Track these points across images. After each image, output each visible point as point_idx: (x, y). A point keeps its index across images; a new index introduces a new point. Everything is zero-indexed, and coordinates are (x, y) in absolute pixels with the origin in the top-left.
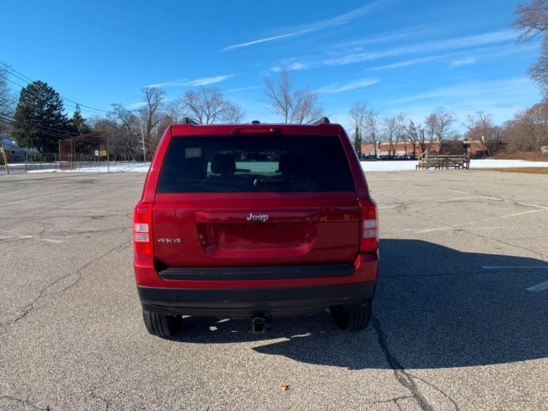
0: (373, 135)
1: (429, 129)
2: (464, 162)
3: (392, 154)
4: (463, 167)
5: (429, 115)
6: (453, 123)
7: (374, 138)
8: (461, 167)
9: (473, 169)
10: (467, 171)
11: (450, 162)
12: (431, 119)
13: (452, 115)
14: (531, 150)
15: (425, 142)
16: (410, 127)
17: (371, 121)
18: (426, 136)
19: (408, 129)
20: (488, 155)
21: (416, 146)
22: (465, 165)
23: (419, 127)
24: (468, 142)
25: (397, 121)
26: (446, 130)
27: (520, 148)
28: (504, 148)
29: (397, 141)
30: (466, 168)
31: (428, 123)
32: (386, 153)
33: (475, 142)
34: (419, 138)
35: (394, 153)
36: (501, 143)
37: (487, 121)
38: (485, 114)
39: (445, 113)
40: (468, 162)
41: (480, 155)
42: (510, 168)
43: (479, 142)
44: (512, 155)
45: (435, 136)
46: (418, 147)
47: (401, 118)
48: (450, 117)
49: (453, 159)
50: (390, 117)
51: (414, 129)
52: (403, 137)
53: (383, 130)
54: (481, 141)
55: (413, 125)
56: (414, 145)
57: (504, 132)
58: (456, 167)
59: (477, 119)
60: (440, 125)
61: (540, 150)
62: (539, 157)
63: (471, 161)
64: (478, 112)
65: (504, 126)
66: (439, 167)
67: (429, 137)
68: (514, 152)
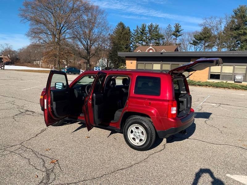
2: (2, 66)
4: (2, 69)
9: (6, 70)
10: (4, 70)
14: (30, 63)
20: (12, 64)
24: (2, 57)
27: (25, 62)
28: (19, 61)
30: (3, 69)
33: (5, 57)
36: (17, 59)
38: (9, 45)
40: (4, 66)
41: (8, 64)
42: (21, 70)
43: (7, 57)
44: (22, 64)
54: (8, 57)
57: (18, 53)
59: (5, 47)
61: (33, 63)
62: (33, 66)
64: (6, 44)
65: (18, 51)
68: (23, 63)
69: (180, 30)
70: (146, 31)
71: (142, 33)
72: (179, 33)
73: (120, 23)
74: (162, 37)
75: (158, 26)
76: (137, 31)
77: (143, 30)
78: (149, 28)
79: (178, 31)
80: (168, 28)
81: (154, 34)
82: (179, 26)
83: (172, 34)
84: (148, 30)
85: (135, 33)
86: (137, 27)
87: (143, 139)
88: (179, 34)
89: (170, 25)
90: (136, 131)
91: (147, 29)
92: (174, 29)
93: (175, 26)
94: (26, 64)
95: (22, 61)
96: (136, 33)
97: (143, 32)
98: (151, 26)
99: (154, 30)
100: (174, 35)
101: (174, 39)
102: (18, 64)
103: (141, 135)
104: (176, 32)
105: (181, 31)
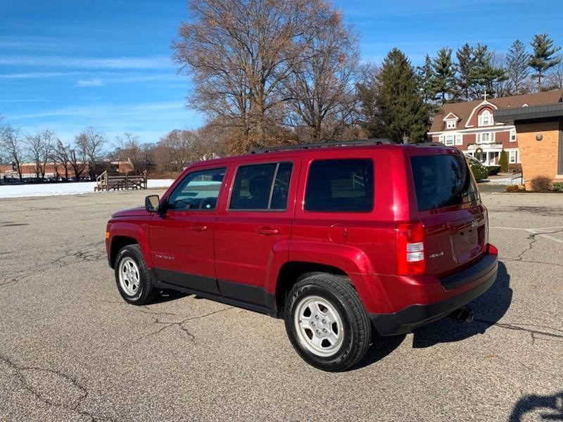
0: (15, 155)
1: (79, 149)
2: (142, 182)
3: (40, 177)
4: (141, 187)
5: (78, 135)
6: (105, 143)
7: (16, 158)
8: (138, 187)
9: (151, 189)
10: (145, 190)
11: (129, 183)
12: (81, 139)
13: (103, 136)
15: (78, 163)
16: (59, 146)
17: (10, 138)
18: (77, 157)
19: (56, 148)
21: (68, 167)
22: (142, 185)
23: (69, 147)
25: (42, 140)
26: (98, 151)
28: (154, 169)
29: (46, 162)
30: (144, 188)
31: (78, 143)
32: (34, 176)
34: (70, 159)
35: (43, 175)
36: (149, 164)
37: (135, 143)
38: (133, 136)
39: (95, 133)
40: (145, 182)
44: (162, 175)
45: (87, 157)
46: (70, 169)
47: (47, 136)
48: (101, 137)
49: (131, 180)
50: (34, 135)
51: (63, 149)
52: (52, 157)
53: (26, 149)
55: (61, 144)
56: (66, 167)
58: (133, 187)
59: (126, 141)
60: (92, 145)
63: (148, 181)
64: (126, 134)
66: (118, 188)
67: (81, 157)
68: (162, 172)
69: (550, 50)
70: (453, 66)
71: (441, 71)
72: (546, 59)
73: (392, 52)
74: (500, 75)
75: (485, 49)
76: (427, 69)
77: (444, 66)
78: (459, 57)
79: (543, 55)
80: (514, 50)
81: (475, 70)
82: (547, 39)
83: (529, 64)
84: (458, 62)
85: (423, 73)
86: (427, 59)
87: (332, 342)
88: (548, 62)
89: (518, 41)
90: (319, 314)
91: (454, 59)
92: (530, 51)
93: (533, 42)
94: (169, 173)
95: (160, 167)
96: (425, 75)
97: (444, 70)
98: (467, 50)
99: (474, 59)
100: (534, 65)
101: (533, 77)
102: (153, 174)
103: (329, 331)
104: (538, 56)
105: (553, 52)
